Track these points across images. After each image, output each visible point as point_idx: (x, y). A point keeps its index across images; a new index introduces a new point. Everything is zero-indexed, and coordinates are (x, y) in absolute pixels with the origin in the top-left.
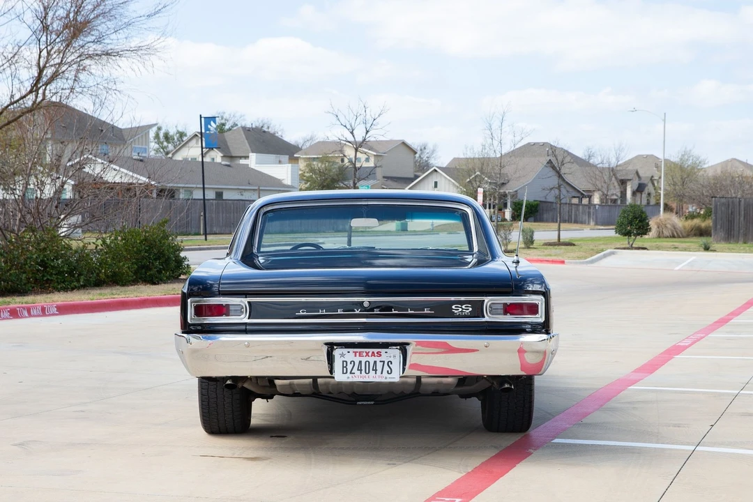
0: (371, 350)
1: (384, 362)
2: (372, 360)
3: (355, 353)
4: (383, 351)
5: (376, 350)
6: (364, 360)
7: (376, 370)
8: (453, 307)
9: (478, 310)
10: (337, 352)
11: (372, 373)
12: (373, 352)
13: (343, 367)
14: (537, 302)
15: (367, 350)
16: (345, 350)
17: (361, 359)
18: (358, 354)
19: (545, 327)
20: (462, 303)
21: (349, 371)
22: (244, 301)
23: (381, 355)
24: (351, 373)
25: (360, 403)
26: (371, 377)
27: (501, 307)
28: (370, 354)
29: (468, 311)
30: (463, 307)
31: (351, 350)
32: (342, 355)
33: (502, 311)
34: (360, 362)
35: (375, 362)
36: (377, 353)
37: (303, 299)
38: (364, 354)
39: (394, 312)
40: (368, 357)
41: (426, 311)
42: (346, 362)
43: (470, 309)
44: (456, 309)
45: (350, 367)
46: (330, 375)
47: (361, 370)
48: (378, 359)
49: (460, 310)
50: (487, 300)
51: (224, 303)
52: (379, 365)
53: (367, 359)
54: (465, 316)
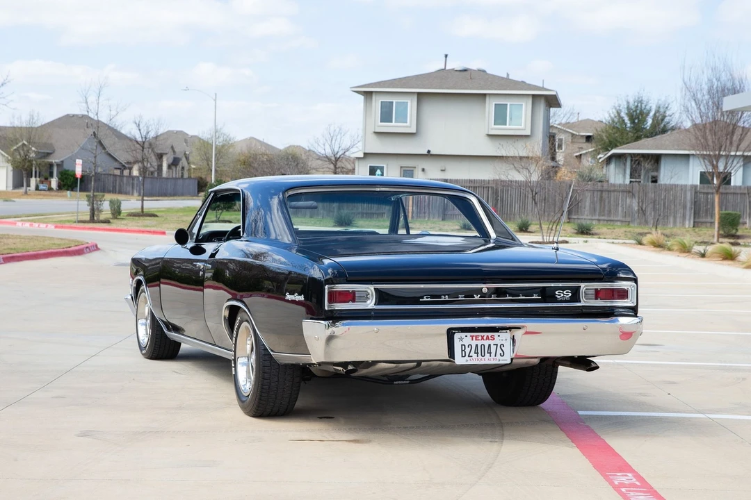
0: (485, 334)
1: (497, 345)
2: (486, 343)
3: (472, 336)
4: (496, 334)
5: (490, 334)
6: (480, 343)
7: (490, 353)
8: (557, 293)
9: (576, 295)
10: (457, 336)
11: (488, 355)
12: (488, 336)
13: (462, 351)
14: (626, 288)
15: (482, 334)
16: (463, 335)
17: (477, 342)
18: (474, 338)
19: (633, 311)
20: (563, 289)
21: (467, 355)
22: (371, 288)
23: (494, 339)
24: (469, 356)
25: (397, 383)
26: (487, 359)
27: (593, 292)
28: (485, 338)
29: (568, 296)
30: (565, 292)
31: (469, 334)
32: (461, 339)
33: (593, 296)
34: (477, 345)
35: (490, 345)
36: (491, 337)
37: (422, 286)
38: (480, 338)
39: (508, 298)
40: (483, 340)
41: (535, 297)
42: (465, 346)
43: (570, 294)
44: (559, 295)
45: (468, 350)
46: (448, 358)
47: (478, 353)
48: (492, 342)
49: (562, 295)
50: (583, 285)
51: (350, 290)
52: (493, 348)
53: (483, 342)
54: (566, 301)
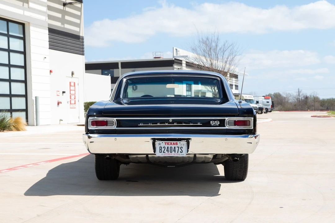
1: (179, 147)
6: (169, 146)
7: (175, 151)
8: (211, 122)
9: (222, 123)
10: (157, 143)
13: (160, 150)
14: (250, 120)
16: (161, 142)
18: (167, 144)
20: (215, 120)
22: (114, 119)
25: (169, 166)
26: (173, 154)
27: (233, 122)
28: (172, 144)
31: (164, 142)
36: (176, 143)
37: (142, 118)
39: (183, 124)
41: (199, 124)
42: (161, 147)
43: (219, 123)
45: (163, 149)
46: (154, 153)
47: (168, 151)
48: (176, 146)
49: (214, 123)
50: (226, 118)
51: (105, 120)
52: (177, 149)
53: (171, 146)
54: (216, 126)
